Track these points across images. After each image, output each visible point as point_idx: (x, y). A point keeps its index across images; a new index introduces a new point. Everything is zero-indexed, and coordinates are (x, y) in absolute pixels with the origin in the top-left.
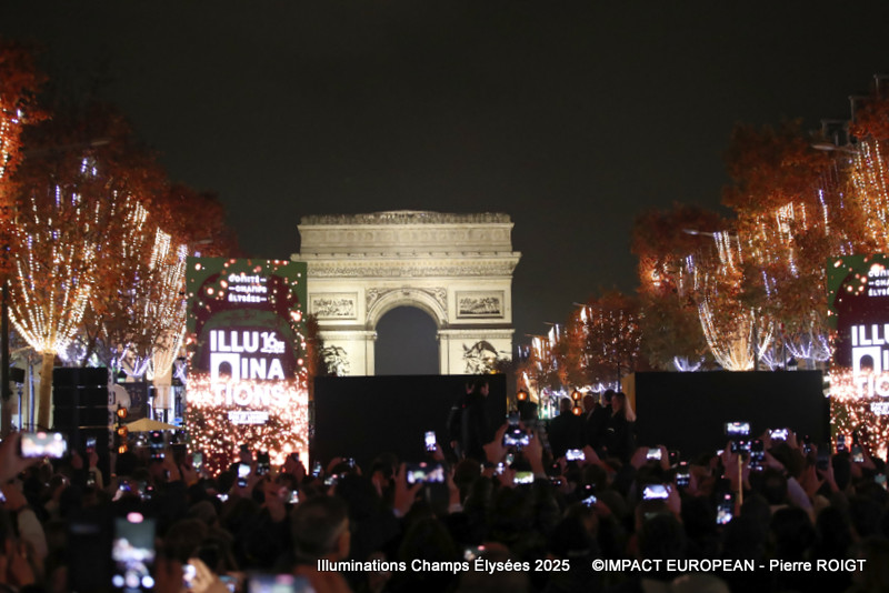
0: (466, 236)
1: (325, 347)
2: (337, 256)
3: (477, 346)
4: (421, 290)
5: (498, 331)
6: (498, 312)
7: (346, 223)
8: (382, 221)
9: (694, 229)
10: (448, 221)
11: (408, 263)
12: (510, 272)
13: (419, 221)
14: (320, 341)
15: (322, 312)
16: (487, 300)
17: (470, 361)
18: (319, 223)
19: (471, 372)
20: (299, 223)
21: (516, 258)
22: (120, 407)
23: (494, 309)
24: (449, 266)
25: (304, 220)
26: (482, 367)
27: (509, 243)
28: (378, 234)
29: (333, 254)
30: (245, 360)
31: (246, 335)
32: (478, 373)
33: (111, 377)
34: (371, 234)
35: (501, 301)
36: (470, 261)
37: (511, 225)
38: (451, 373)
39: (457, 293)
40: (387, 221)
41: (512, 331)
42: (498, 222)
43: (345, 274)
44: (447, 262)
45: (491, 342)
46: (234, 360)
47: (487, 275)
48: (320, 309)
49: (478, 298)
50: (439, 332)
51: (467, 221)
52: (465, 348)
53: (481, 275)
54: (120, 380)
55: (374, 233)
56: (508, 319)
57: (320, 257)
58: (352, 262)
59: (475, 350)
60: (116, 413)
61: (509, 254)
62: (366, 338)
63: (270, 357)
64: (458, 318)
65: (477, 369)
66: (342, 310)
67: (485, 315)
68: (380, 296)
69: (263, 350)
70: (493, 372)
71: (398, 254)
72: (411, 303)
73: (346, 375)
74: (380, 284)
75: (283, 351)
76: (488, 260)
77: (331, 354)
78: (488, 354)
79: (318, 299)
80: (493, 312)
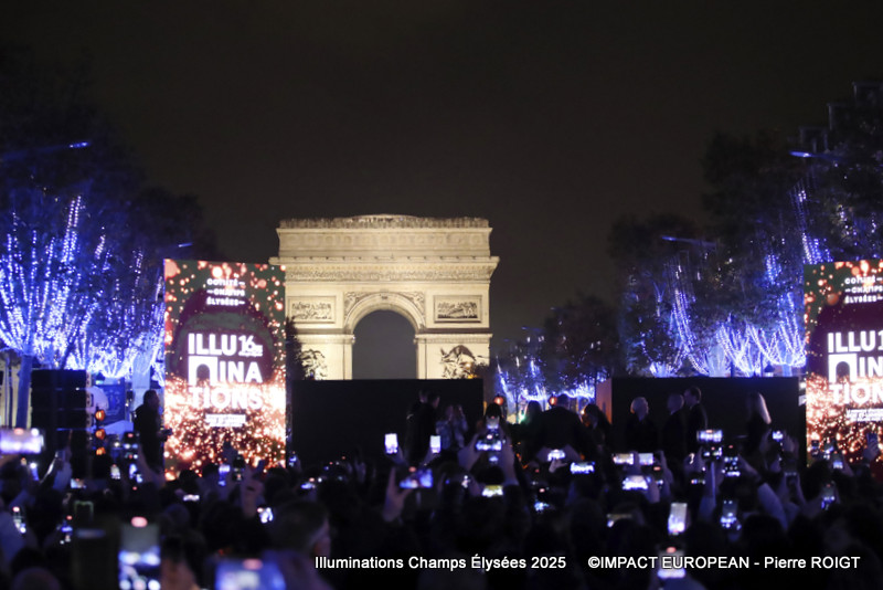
0: (445, 241)
1: (303, 350)
2: (316, 259)
3: (454, 350)
4: (399, 294)
5: (476, 335)
6: (475, 317)
7: (325, 227)
8: (361, 225)
9: (670, 236)
10: (427, 226)
11: (385, 267)
12: (488, 276)
13: (398, 225)
14: (299, 345)
15: (300, 316)
16: (465, 305)
17: (447, 365)
18: (298, 226)
19: (449, 377)
20: (279, 227)
21: (494, 262)
22: (98, 410)
23: (472, 314)
24: (427, 271)
25: (283, 224)
26: (460, 371)
27: (488, 247)
28: (357, 238)
29: (311, 258)
30: (223, 364)
31: (224, 338)
32: (455, 377)
33: (89, 380)
34: (349, 238)
35: (478, 306)
36: (449, 265)
37: (490, 230)
38: (429, 377)
39: (435, 298)
40: (366, 225)
41: (490, 336)
42: (476, 226)
43: (324, 277)
44: (426, 267)
45: (469, 347)
46: (212, 363)
47: (464, 279)
48: (298, 312)
49: (456, 303)
50: (417, 336)
51: (445, 226)
52: (443, 353)
53: (459, 279)
54: (98, 382)
55: (353, 237)
56: (485, 324)
57: (299, 260)
58: (331, 265)
59: (453, 355)
60: (94, 416)
61: (488, 259)
62: (344, 342)
63: (247, 361)
64: (436, 322)
65: (455, 374)
66: (321, 314)
67: (463, 319)
68: (358, 300)
69: (241, 354)
70: (470, 377)
71: (376, 258)
72: (389, 307)
73: (324, 378)
74: (359, 288)
75: (261, 355)
76: (466, 265)
77: (309, 357)
78: (465, 358)
79: (297, 302)
80: (471, 317)
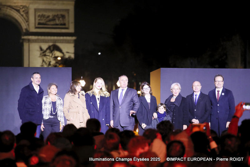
3: (49, 48)
6: (64, 24)
16: (57, 16)
17: (45, 58)
23: (62, 22)
35: (67, 17)
39: (35, 10)
41: (74, 38)
45: (61, 45)
49: (51, 14)
50: (23, 37)
52: (41, 49)
56: (71, 30)
59: (48, 51)
64: (36, 28)
67: (56, 26)
78: (57, 53)
80: (61, 25)
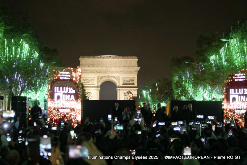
0: (125, 62)
1: (86, 92)
2: (90, 67)
3: (127, 92)
4: (112, 77)
5: (133, 88)
6: (133, 83)
7: (92, 58)
8: (102, 58)
9: (187, 62)
10: (120, 58)
11: (109, 69)
12: (137, 72)
13: (112, 58)
14: (84, 90)
15: (85, 82)
16: (130, 80)
17: (126, 96)
18: (85, 58)
19: (126, 100)
20: (80, 58)
21: (139, 68)
22: (30, 107)
24: (120, 70)
25: (81, 57)
26: (129, 98)
27: (137, 64)
28: (101, 61)
29: (88, 66)
30: (64, 95)
31: (64, 88)
32: (128, 100)
33: (27, 99)
34: (99, 61)
35: (134, 80)
36: (126, 69)
37: (138, 59)
38: (120, 100)
39: (122, 78)
40: (104, 58)
41: (137, 88)
42: (134, 58)
43: (92, 72)
44: (120, 69)
45: (131, 91)
46: (61, 95)
47: (130, 73)
48: (85, 81)
49: (128, 79)
50: (117, 88)
51: (125, 58)
52: (124, 93)
53: (129, 73)
54: (30, 100)
55: (100, 61)
56: (136, 85)
57: (85, 67)
58: (94, 69)
59: (127, 94)
60: (28, 109)
61: (137, 67)
62: (97, 90)
63: (71, 94)
64: (122, 85)
65: (127, 99)
66: (91, 82)
67: (130, 84)
68: (101, 78)
69: (69, 92)
70: (132, 100)
71: (106, 67)
72: (109, 80)
73: (92, 100)
74: (101, 75)
75: (74, 93)
76: (131, 69)
77: (87, 94)
78: (130, 95)
79: (84, 79)
80: (132, 83)
